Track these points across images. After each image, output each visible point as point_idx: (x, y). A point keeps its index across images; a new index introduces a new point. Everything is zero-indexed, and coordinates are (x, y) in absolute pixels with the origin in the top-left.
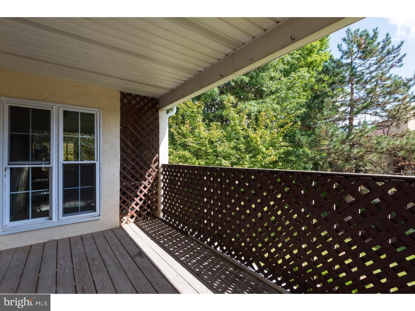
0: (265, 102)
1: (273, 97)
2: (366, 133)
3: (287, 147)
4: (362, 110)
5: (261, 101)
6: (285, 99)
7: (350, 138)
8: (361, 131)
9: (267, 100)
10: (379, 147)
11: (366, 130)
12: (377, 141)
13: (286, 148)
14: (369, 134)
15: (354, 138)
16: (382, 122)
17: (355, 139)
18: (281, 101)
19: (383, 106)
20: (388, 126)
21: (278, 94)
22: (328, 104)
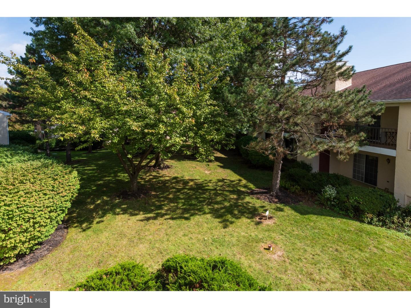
0: (197, 51)
1: (207, 45)
2: (293, 93)
3: (214, 106)
4: (291, 67)
5: (192, 49)
6: (219, 49)
7: (278, 98)
8: (288, 91)
9: (199, 49)
10: (304, 110)
11: (293, 91)
12: (302, 102)
13: (212, 107)
14: (296, 94)
15: (281, 98)
16: (310, 82)
17: (282, 100)
18: (214, 51)
19: (312, 64)
20: (316, 86)
21: (212, 43)
22: (259, 58)
